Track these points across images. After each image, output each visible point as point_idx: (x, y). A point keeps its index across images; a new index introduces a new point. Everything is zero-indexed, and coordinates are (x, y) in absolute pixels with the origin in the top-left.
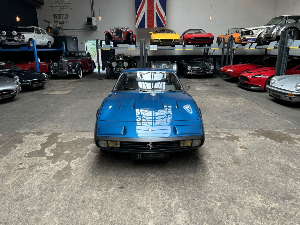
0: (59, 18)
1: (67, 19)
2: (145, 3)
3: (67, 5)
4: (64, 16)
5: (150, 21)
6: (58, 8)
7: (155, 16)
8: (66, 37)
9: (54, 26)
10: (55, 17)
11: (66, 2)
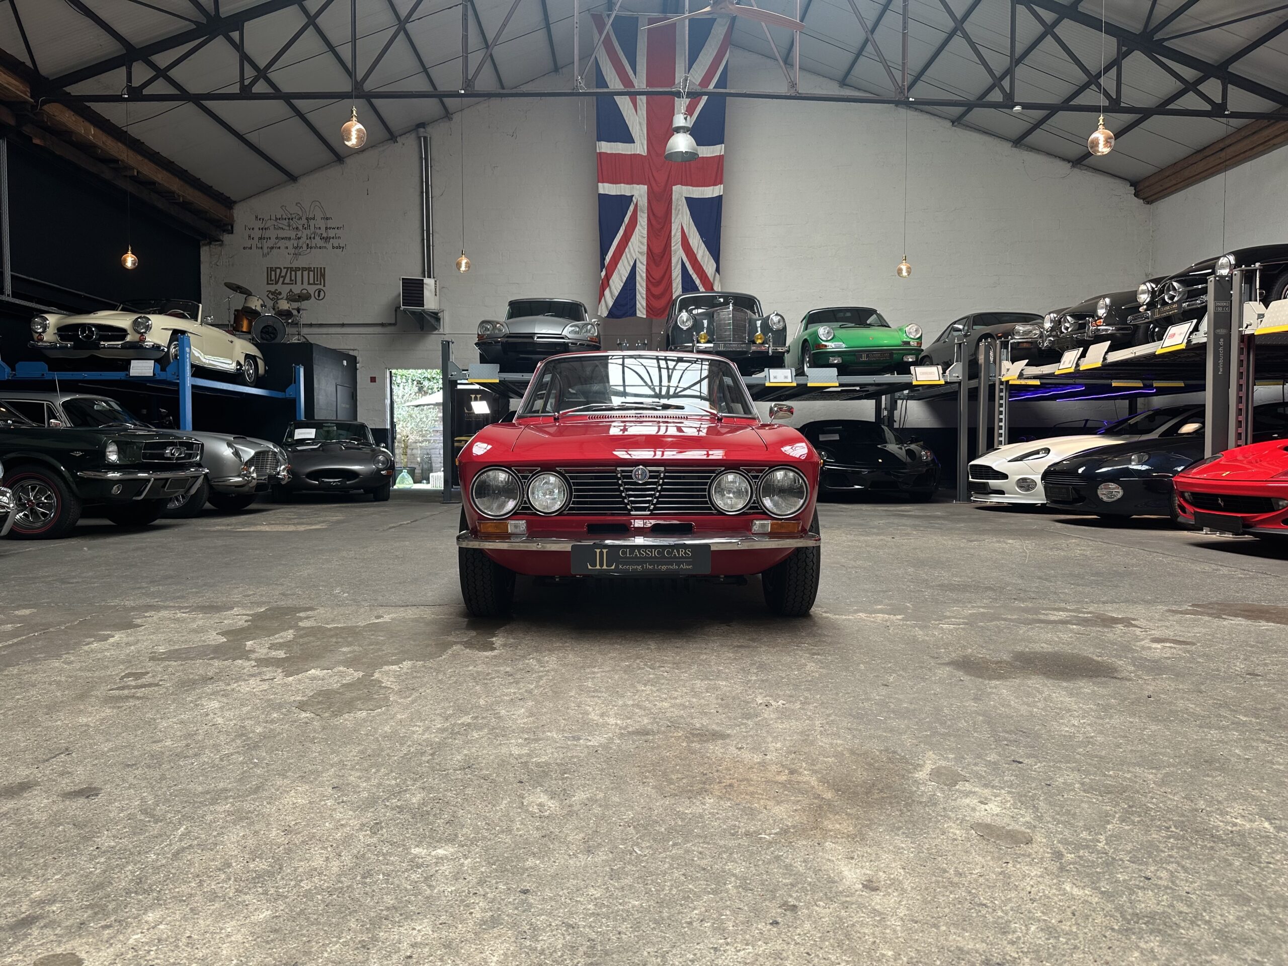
0: (287, 280)
1: (321, 287)
2: (638, 227)
3: (325, 235)
4: (311, 274)
5: (657, 291)
6: (290, 244)
7: (676, 273)
8: (314, 347)
9: (265, 306)
10: (273, 278)
11: (322, 224)
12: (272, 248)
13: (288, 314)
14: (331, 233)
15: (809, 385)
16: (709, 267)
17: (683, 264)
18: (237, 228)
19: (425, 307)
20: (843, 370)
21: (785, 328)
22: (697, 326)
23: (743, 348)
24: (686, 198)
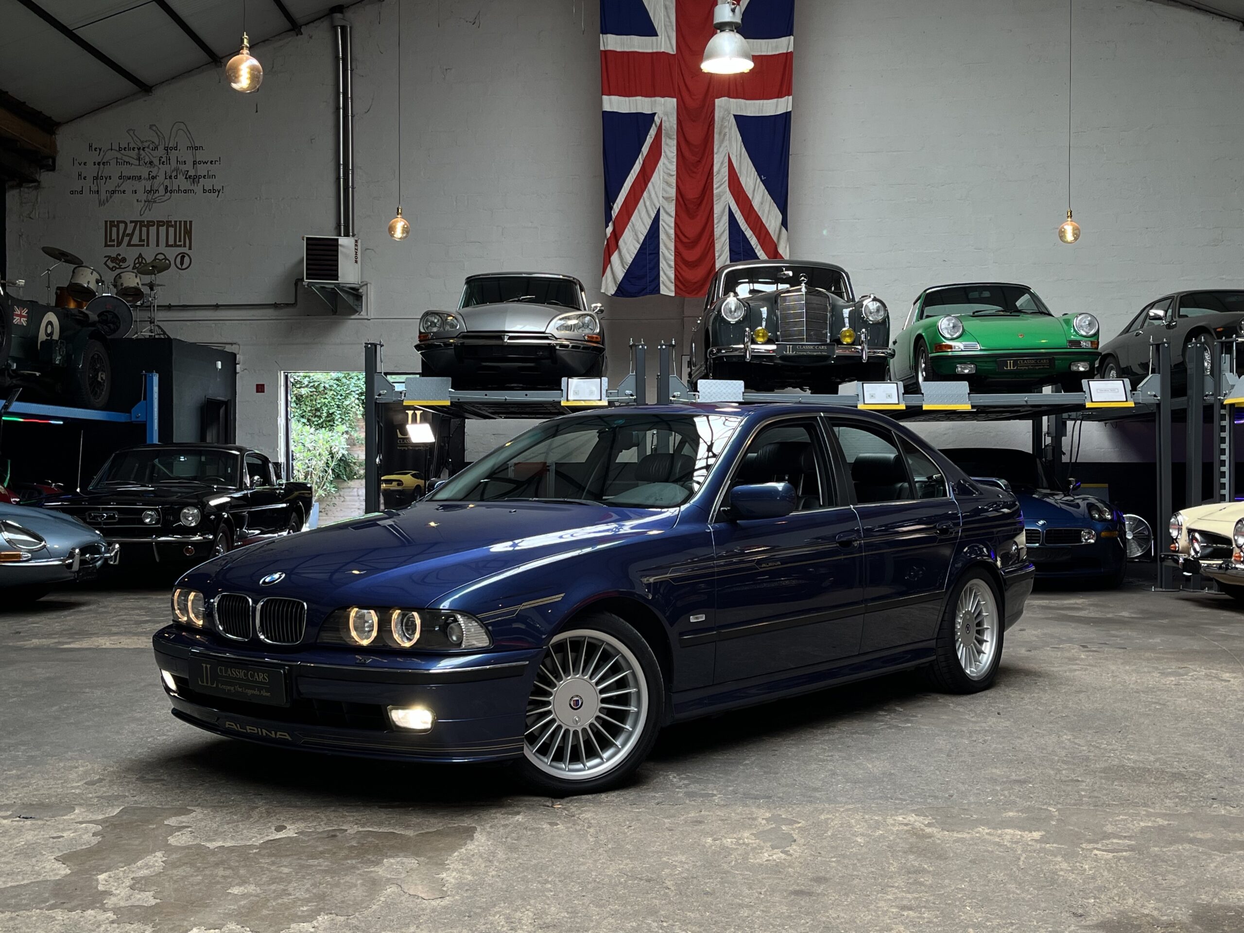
0: (135, 240)
1: (185, 250)
2: (663, 160)
3: (192, 173)
4: (171, 230)
5: (692, 255)
6: (140, 186)
7: (721, 229)
8: (174, 343)
9: (103, 282)
10: (114, 237)
11: (188, 157)
12: (114, 192)
13: (136, 293)
14: (202, 170)
15: (925, 407)
16: (771, 218)
17: (731, 215)
18: (62, 160)
19: (340, 280)
20: (977, 384)
21: (885, 322)
22: (751, 318)
23: (823, 351)
24: (735, 116)
